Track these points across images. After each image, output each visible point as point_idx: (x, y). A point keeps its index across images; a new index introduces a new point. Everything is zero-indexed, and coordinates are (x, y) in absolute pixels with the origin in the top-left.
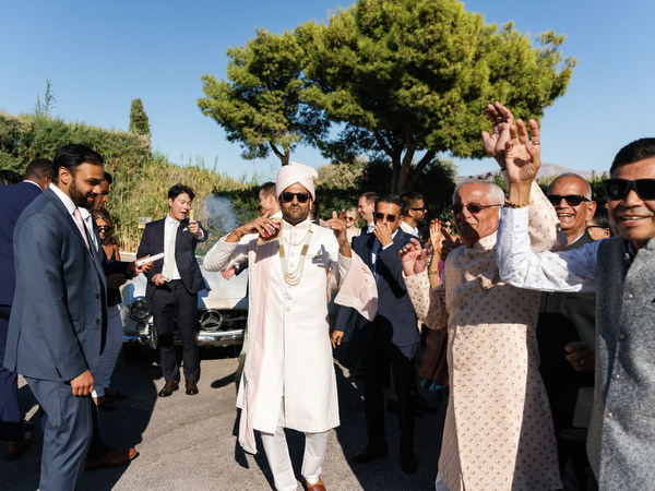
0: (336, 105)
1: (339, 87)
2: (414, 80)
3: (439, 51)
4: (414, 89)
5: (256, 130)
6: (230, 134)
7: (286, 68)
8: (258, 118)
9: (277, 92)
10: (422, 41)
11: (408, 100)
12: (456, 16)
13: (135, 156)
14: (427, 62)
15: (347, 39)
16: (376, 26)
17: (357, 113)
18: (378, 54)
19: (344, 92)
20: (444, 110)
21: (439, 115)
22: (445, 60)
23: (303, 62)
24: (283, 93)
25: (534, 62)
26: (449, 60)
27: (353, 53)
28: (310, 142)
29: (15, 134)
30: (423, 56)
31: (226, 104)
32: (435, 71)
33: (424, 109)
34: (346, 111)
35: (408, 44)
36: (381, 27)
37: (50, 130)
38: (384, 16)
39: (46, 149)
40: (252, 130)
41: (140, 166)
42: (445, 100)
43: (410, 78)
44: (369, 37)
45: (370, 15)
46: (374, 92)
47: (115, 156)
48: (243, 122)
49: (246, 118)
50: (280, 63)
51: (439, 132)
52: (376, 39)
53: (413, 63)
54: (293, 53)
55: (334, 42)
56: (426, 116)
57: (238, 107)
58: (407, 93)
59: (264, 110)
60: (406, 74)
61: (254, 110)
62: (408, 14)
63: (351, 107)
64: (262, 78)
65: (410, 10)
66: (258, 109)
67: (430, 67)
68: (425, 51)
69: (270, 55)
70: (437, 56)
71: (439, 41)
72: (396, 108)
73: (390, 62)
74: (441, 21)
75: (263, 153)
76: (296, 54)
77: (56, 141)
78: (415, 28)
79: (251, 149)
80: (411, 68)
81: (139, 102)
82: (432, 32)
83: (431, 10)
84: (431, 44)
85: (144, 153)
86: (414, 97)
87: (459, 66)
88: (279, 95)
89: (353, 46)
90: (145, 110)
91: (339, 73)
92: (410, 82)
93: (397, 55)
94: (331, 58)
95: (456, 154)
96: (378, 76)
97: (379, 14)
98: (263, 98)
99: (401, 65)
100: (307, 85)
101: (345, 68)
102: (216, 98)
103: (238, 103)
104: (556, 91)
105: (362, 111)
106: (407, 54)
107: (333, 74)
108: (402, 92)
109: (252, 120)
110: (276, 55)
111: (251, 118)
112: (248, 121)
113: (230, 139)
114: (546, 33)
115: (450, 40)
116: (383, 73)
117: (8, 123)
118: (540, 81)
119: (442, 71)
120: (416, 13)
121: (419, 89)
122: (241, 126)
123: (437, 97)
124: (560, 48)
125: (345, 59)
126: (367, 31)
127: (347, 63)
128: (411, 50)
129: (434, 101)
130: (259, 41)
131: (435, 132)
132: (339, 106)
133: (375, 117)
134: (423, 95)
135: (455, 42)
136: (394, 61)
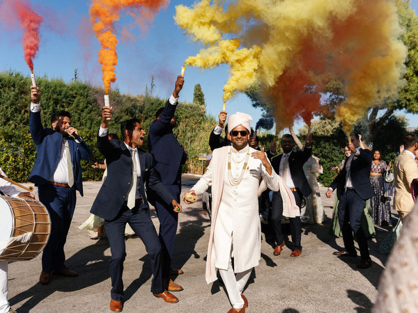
6: (254, 102)
12: (409, 20)
13: (198, 117)
17: (338, 86)
29: (135, 107)
34: (331, 86)
37: (152, 104)
41: (200, 123)
47: (186, 117)
63: (335, 83)
79: (268, 112)
81: (199, 85)
85: (202, 116)
90: (202, 90)
95: (410, 111)
105: (342, 85)
113: (254, 106)
117: (132, 101)
132: (327, 83)
135: (410, 37)
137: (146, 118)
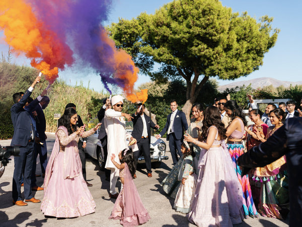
0: (159, 55)
1: (161, 46)
2: (200, 42)
3: (212, 28)
4: (200, 47)
7: (133, 37)
9: (128, 48)
10: (203, 24)
11: (197, 52)
12: (219, 11)
14: (206, 34)
15: (165, 23)
16: (180, 16)
17: (170, 58)
18: (181, 30)
19: (164, 48)
20: (215, 56)
21: (212, 59)
22: (215, 33)
23: (142, 33)
24: (131, 49)
25: (258, 31)
26: (217, 32)
27: (168, 29)
28: (144, 73)
30: (204, 31)
32: (210, 38)
33: (205, 56)
34: (165, 58)
35: (197, 25)
36: (182, 16)
37: (10, 70)
38: (184, 11)
39: (9, 80)
41: (53, 87)
42: (215, 52)
43: (198, 41)
44: (176, 21)
45: (176, 11)
46: (179, 48)
50: (130, 34)
51: (212, 67)
52: (180, 23)
53: (199, 34)
54: (137, 29)
55: (158, 24)
56: (206, 60)
58: (196, 49)
60: (196, 40)
62: (196, 11)
63: (167, 56)
64: (121, 42)
65: (197, 8)
67: (207, 36)
68: (205, 29)
69: (126, 30)
70: (211, 31)
71: (212, 24)
72: (190, 56)
73: (187, 34)
74: (213, 14)
76: (138, 30)
77: (14, 75)
78: (200, 17)
80: (198, 36)
82: (208, 20)
83: (208, 9)
84: (208, 25)
86: (200, 51)
87: (222, 35)
88: (129, 50)
89: (168, 26)
91: (161, 39)
92: (198, 43)
93: (191, 31)
94: (157, 32)
95: (221, 78)
96: (182, 41)
97: (181, 10)
99: (193, 35)
100: (144, 45)
101: (164, 36)
104: (270, 45)
105: (173, 57)
106: (197, 30)
107: (158, 39)
108: (194, 48)
110: (128, 31)
114: (264, 16)
115: (217, 23)
116: (184, 39)
118: (262, 40)
119: (213, 38)
120: (200, 11)
121: (202, 47)
123: (211, 50)
124: (271, 23)
125: (165, 32)
126: (175, 18)
127: (165, 34)
128: (198, 28)
129: (210, 52)
130: (120, 24)
131: (210, 67)
132: (161, 55)
133: (180, 60)
134: (204, 50)
135: (219, 24)
136: (189, 33)
137: (5, 83)
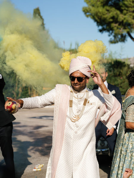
5: (119, 25)
6: (100, 27)
8: (121, 17)
31: (101, 10)
40: (117, 25)
48: (111, 20)
49: (113, 18)
57: (108, 10)
59: (125, 12)
61: (118, 12)
66: (121, 11)
75: (123, 39)
79: (115, 37)
98: (124, 4)
102: (93, 6)
103: (108, 8)
109: (117, 19)
111: (116, 17)
112: (115, 19)
113: (101, 31)
122: (110, 23)
